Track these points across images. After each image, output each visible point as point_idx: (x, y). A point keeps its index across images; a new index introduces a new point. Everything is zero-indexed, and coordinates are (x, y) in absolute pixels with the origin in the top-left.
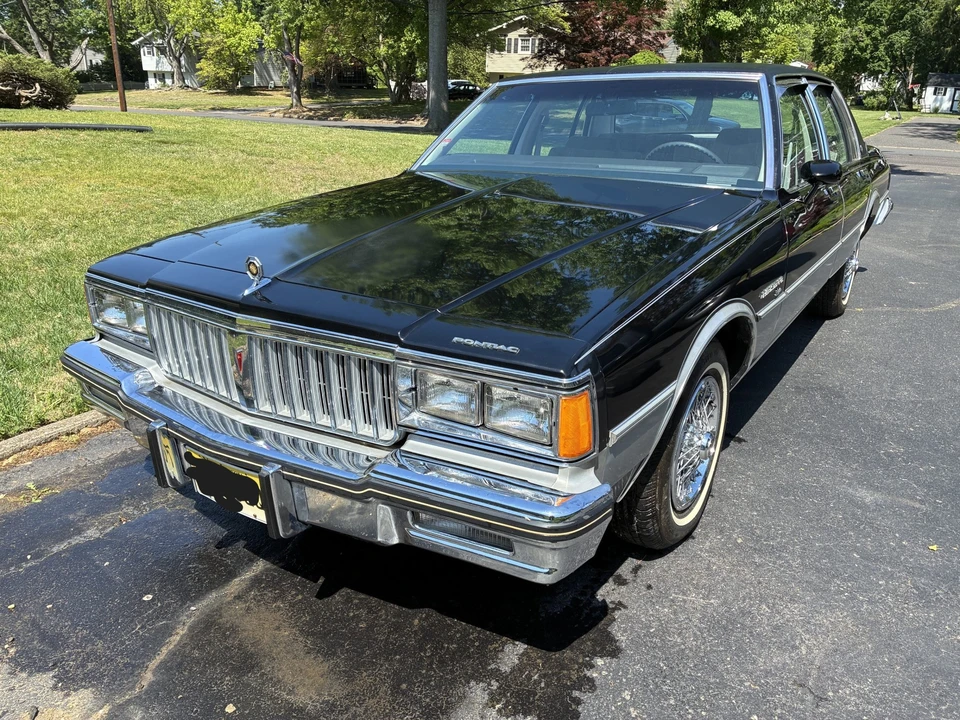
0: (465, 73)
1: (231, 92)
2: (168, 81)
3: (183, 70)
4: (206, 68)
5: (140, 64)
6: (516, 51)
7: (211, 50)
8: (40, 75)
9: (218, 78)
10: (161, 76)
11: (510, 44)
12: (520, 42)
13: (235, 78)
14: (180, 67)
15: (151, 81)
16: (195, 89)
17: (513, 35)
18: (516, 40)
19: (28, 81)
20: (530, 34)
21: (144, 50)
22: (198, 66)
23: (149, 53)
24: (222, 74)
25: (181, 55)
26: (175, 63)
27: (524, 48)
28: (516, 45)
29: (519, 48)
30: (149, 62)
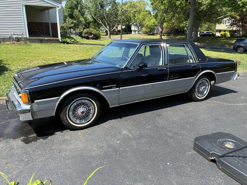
0: (211, 29)
1: (149, 35)
2: (136, 32)
3: (139, 30)
4: (144, 29)
5: (131, 28)
6: (225, 24)
7: (145, 25)
8: (93, 33)
9: (146, 31)
10: (135, 31)
11: (224, 22)
12: (227, 21)
13: (150, 31)
14: (139, 29)
15: (133, 32)
16: (141, 34)
17: (225, 19)
18: (226, 21)
19: (91, 34)
20: (230, 19)
21: (132, 25)
22: (142, 29)
23: (133, 26)
24: (147, 31)
25: (139, 26)
26: (138, 28)
27: (228, 23)
28: (226, 22)
29: (227, 23)
30: (133, 28)
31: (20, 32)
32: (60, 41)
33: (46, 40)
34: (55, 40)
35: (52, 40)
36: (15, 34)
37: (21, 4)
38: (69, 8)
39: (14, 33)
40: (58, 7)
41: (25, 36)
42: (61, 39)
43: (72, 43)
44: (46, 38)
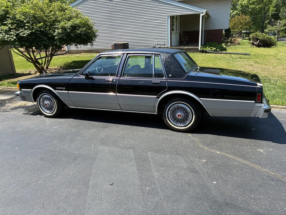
19: (257, 40)
31: (162, 42)
32: (200, 49)
33: (185, 49)
34: (194, 49)
35: (191, 49)
36: (158, 45)
37: (167, 16)
38: (274, 7)
39: (157, 43)
40: (203, 13)
41: (167, 46)
42: (201, 48)
43: (212, 52)
44: (186, 47)
